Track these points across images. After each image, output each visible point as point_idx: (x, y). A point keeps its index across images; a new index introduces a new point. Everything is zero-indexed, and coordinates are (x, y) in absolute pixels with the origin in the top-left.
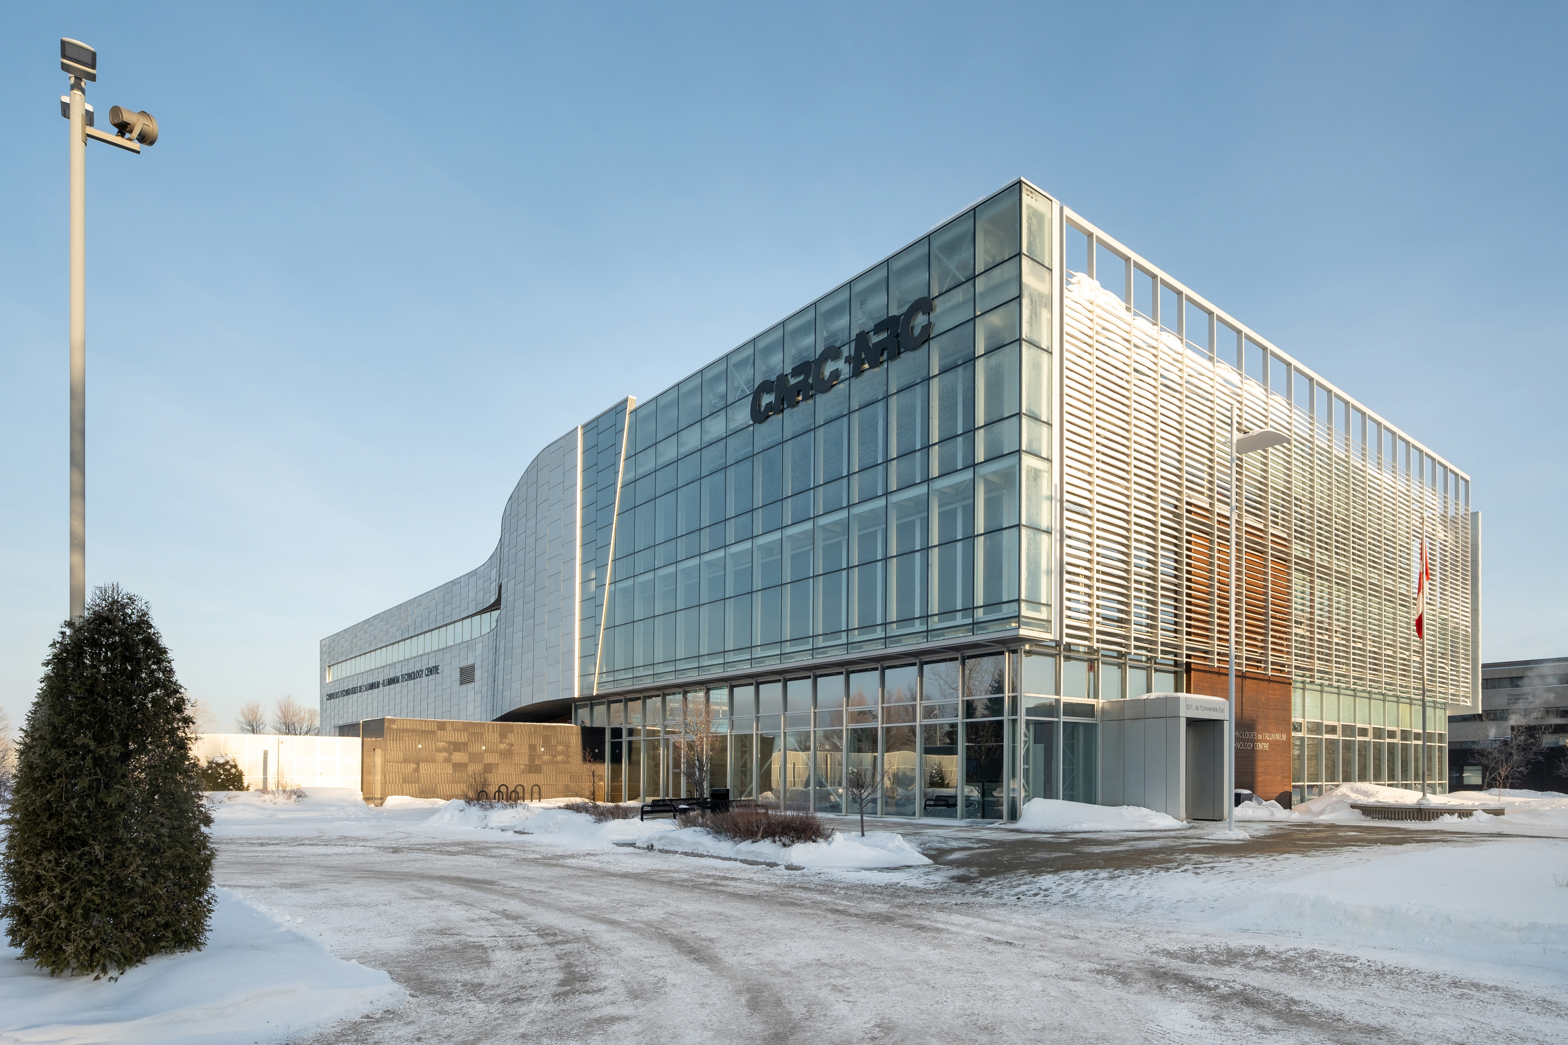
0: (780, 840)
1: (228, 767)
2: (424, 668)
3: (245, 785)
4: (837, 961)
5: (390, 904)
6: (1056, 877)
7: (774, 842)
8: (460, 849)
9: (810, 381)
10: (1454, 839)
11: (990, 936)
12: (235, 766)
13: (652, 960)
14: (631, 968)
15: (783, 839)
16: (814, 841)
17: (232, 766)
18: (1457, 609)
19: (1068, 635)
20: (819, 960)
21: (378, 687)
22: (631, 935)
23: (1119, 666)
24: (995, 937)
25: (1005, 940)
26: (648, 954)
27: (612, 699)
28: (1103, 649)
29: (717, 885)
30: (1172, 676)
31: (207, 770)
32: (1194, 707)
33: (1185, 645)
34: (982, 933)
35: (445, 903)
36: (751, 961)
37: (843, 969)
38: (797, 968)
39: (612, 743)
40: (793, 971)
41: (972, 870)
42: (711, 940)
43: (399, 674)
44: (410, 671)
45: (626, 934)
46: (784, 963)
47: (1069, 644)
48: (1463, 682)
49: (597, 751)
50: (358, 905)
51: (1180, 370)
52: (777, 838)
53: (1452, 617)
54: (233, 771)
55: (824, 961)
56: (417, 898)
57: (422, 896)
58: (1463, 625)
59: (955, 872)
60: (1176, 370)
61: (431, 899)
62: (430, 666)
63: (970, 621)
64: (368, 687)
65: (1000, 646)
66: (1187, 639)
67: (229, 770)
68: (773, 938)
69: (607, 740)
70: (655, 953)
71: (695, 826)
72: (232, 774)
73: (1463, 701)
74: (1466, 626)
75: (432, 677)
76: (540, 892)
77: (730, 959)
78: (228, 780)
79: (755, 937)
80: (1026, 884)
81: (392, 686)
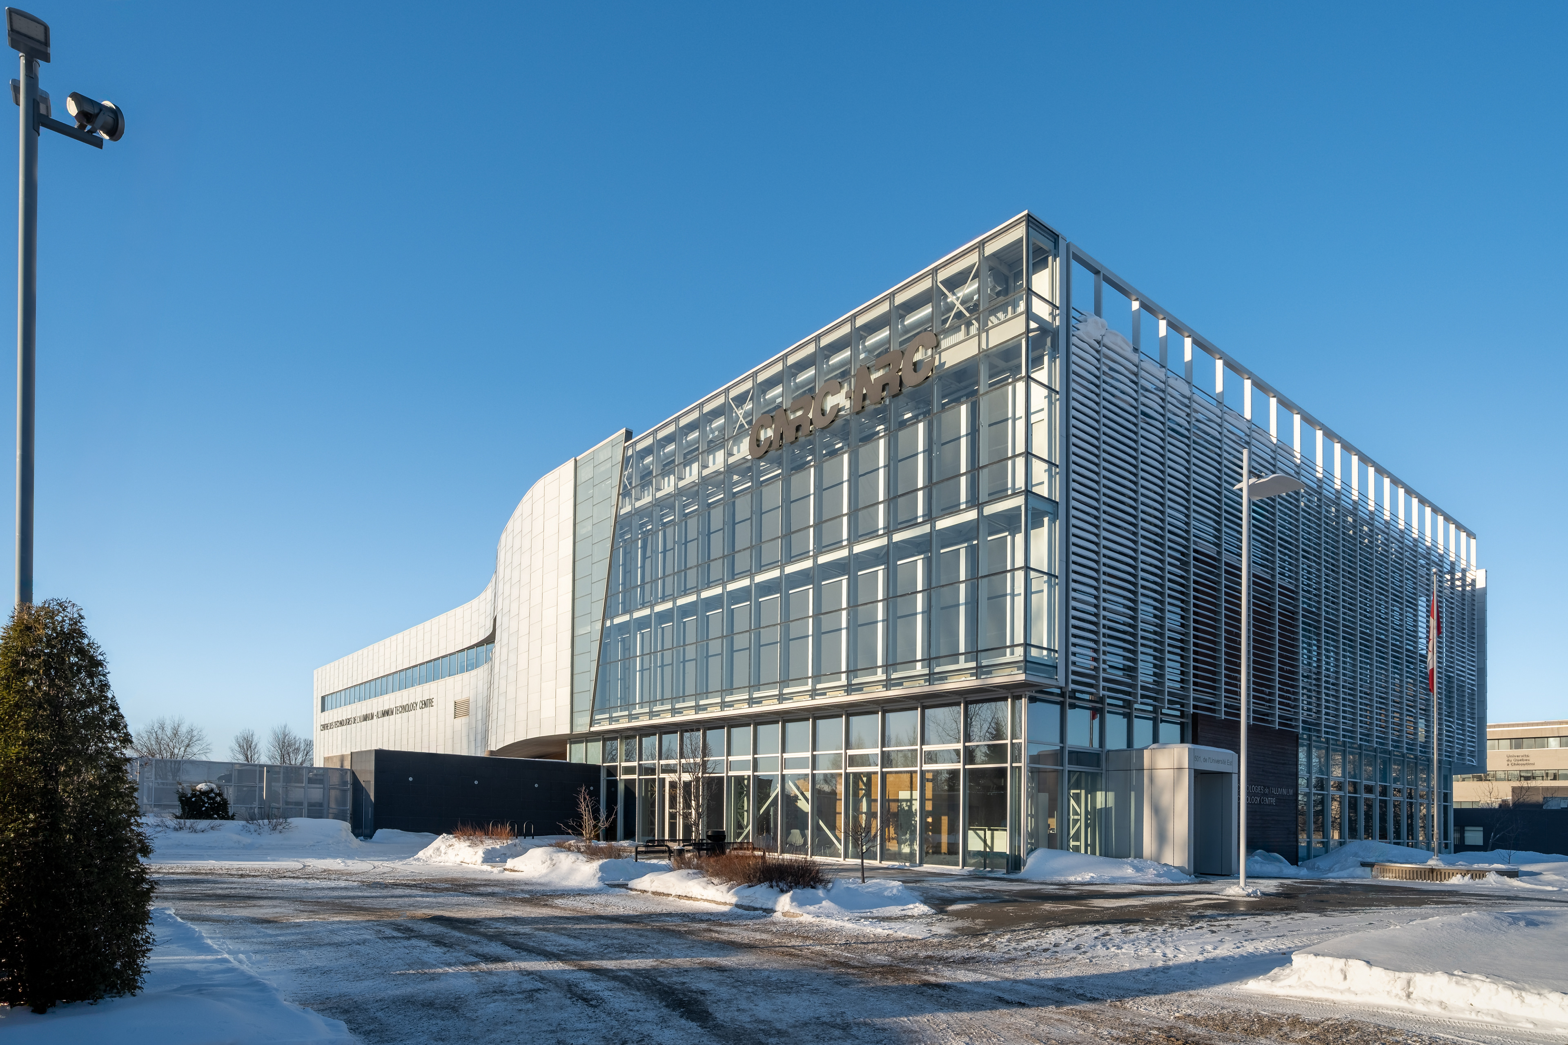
0: (778, 886)
1: (213, 795)
2: (418, 700)
3: (230, 814)
4: (838, 1020)
5: (364, 943)
6: (1065, 932)
7: (772, 887)
8: (447, 886)
9: (810, 416)
10: (1472, 901)
11: (1000, 994)
12: (220, 795)
13: (637, 1013)
14: (614, 1023)
15: (781, 885)
16: (813, 887)
17: (217, 795)
18: (1463, 667)
19: (1074, 682)
20: (818, 1018)
21: (372, 718)
22: (616, 984)
23: (1124, 715)
24: (1006, 996)
25: (1017, 1000)
26: (632, 1006)
27: (606, 736)
28: (1109, 697)
29: (711, 930)
30: (1179, 726)
31: (191, 798)
32: (1202, 759)
33: (1192, 695)
34: (993, 991)
35: (423, 944)
36: (745, 1018)
37: (844, 1029)
38: (795, 1026)
39: (608, 781)
40: (790, 1030)
41: (977, 921)
42: (703, 993)
43: (392, 706)
44: (405, 704)
45: (612, 984)
46: (781, 1020)
47: (1074, 691)
48: (1469, 741)
49: (592, 788)
50: (330, 944)
51: (1188, 415)
52: (774, 884)
53: (1458, 675)
54: (218, 799)
55: (824, 1019)
56: (394, 937)
57: (400, 935)
58: (1469, 683)
59: (959, 923)
60: (1184, 415)
61: (409, 939)
62: (425, 699)
63: (973, 664)
64: (362, 719)
65: (1004, 691)
66: (1194, 690)
67: (214, 799)
68: (769, 992)
69: (602, 778)
70: (641, 1006)
71: (690, 868)
72: (216, 802)
73: (1469, 760)
74: (1473, 685)
75: (426, 710)
76: (524, 934)
77: (721, 1014)
78: (212, 809)
79: (749, 990)
80: (1034, 938)
81: (386, 718)
